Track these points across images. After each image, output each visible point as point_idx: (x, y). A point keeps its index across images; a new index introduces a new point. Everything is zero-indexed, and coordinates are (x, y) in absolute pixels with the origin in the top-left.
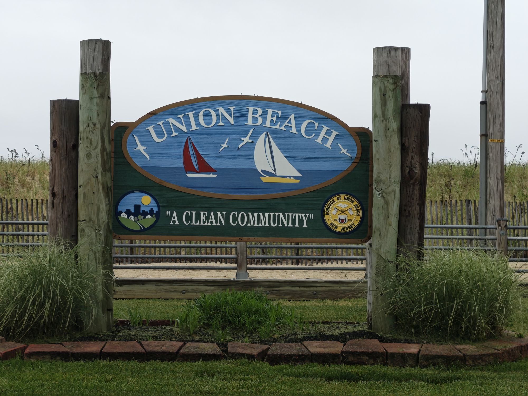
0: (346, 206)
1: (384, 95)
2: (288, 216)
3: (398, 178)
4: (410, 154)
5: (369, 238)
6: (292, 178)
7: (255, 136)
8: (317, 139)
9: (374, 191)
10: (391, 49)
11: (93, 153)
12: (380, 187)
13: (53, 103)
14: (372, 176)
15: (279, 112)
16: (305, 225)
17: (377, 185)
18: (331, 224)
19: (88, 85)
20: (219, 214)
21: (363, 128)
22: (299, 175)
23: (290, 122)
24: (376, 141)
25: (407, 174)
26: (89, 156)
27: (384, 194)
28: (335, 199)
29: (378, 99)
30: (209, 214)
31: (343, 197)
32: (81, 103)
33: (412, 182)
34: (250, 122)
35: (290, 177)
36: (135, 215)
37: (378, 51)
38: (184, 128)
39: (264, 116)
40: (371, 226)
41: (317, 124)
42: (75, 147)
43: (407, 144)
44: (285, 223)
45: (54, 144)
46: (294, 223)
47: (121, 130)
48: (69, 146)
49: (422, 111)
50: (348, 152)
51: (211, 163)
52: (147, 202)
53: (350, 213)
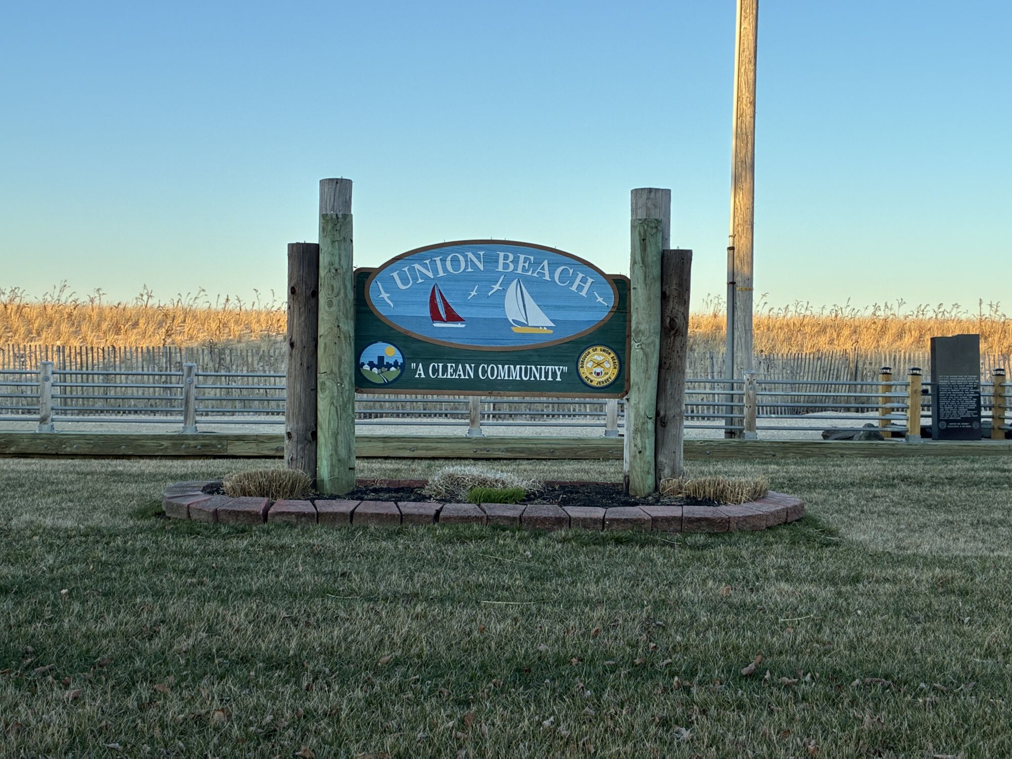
0: (602, 358)
1: (643, 240)
2: (541, 368)
3: (658, 329)
4: (671, 303)
5: (627, 393)
6: (545, 328)
7: (506, 283)
8: (571, 287)
9: (633, 342)
10: (650, 190)
11: (335, 301)
12: (639, 339)
13: (292, 247)
14: (630, 327)
15: (532, 258)
16: (559, 379)
17: (636, 336)
18: (586, 377)
19: (330, 227)
20: (467, 366)
21: (620, 275)
22: (553, 325)
23: (543, 268)
24: (634, 288)
25: (668, 325)
26: (330, 304)
27: (643, 346)
28: (590, 350)
29: (638, 243)
30: (457, 367)
31: (599, 348)
32: (321, 246)
33: (672, 333)
34: (500, 269)
35: (543, 327)
36: (378, 367)
37: (636, 193)
38: (431, 275)
39: (515, 261)
40: (629, 380)
41: (571, 271)
42: (315, 294)
43: (668, 292)
44: (538, 376)
45: (293, 291)
46: (546, 376)
47: (364, 276)
48: (309, 293)
49: (685, 257)
50: (605, 301)
51: (459, 311)
52: (391, 353)
53: (607, 366)
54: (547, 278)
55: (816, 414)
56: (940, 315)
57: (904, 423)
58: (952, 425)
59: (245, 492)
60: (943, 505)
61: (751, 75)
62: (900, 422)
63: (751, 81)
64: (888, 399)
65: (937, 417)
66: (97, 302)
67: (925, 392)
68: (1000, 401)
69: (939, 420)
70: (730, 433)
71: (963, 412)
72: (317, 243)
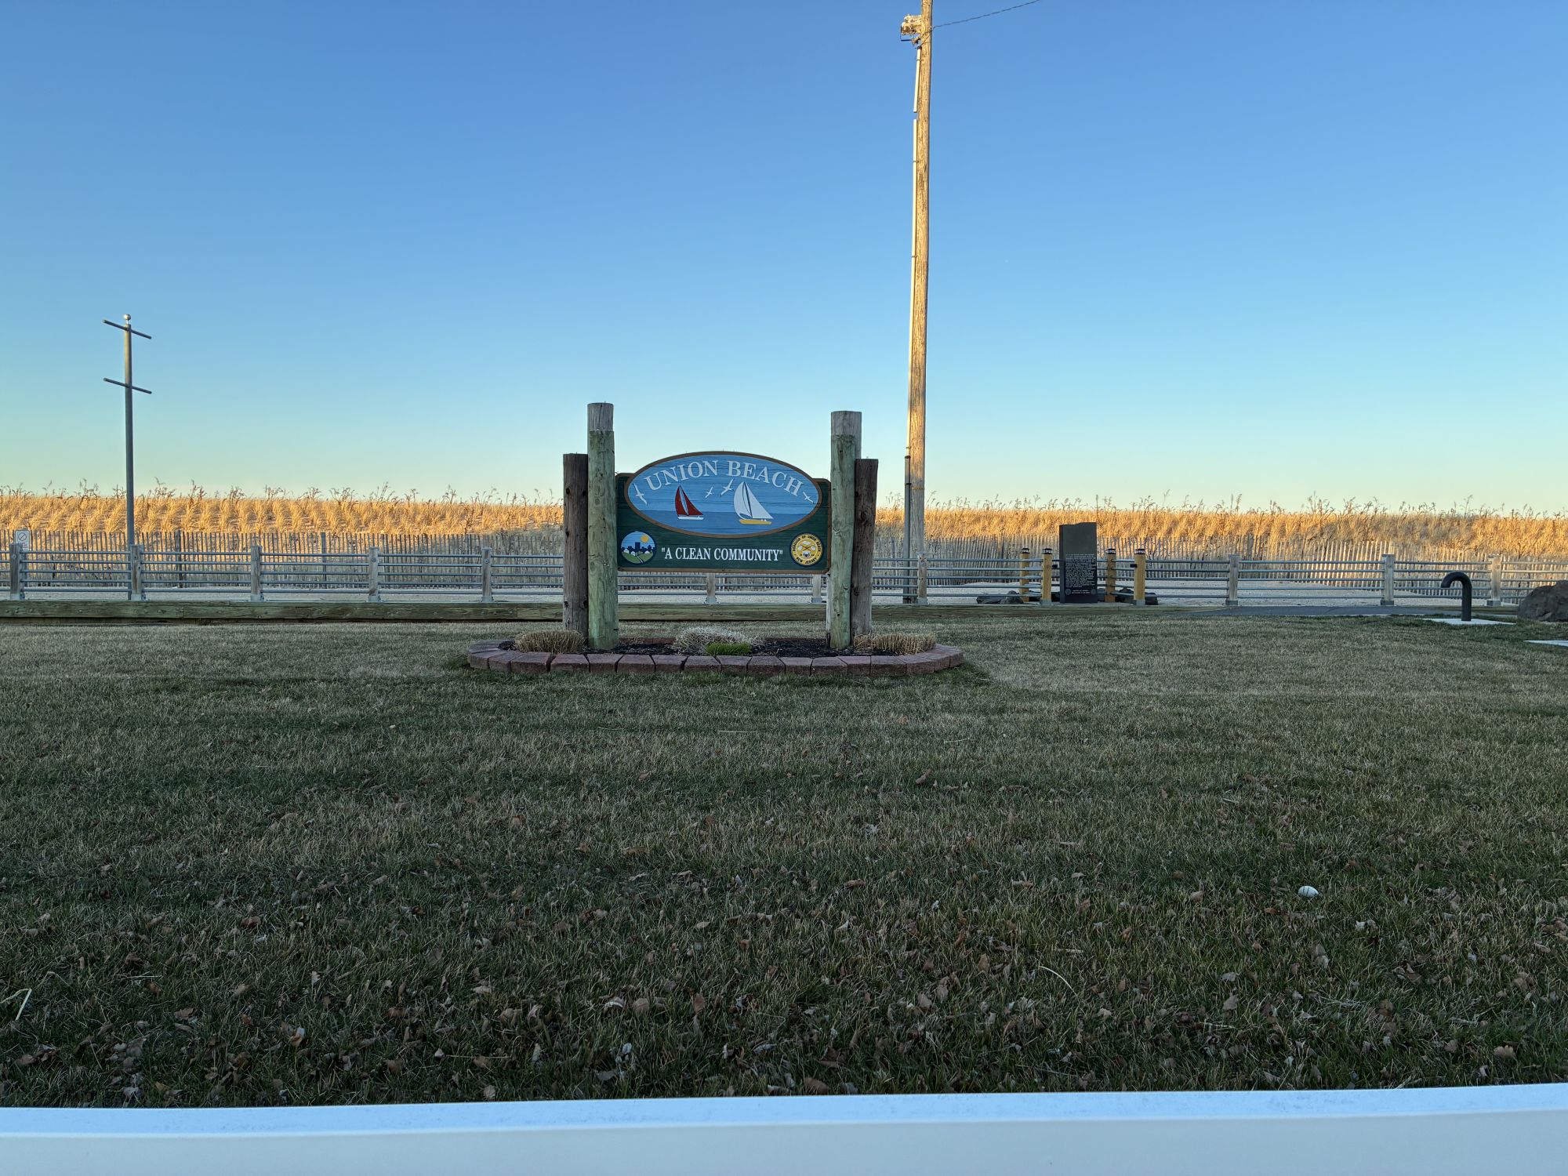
0: (810, 543)
1: (841, 452)
2: (762, 551)
3: (852, 521)
4: (862, 501)
5: (828, 570)
6: (765, 520)
7: (735, 485)
8: (785, 488)
9: (833, 531)
10: (846, 413)
11: (601, 499)
12: (838, 528)
13: (566, 457)
14: (831, 519)
15: (755, 465)
16: (776, 559)
17: (836, 526)
18: (797, 558)
19: (596, 441)
20: (705, 549)
21: (823, 479)
22: (771, 517)
23: (763, 474)
24: (834, 489)
25: (860, 517)
26: (597, 502)
27: (841, 534)
28: (800, 537)
29: (836, 454)
30: (697, 550)
31: (807, 535)
32: (589, 456)
33: (863, 523)
34: (730, 474)
35: (763, 519)
36: (635, 551)
37: (835, 415)
38: (676, 479)
39: (742, 468)
40: (830, 560)
41: (785, 476)
42: (585, 494)
43: (859, 493)
44: (760, 557)
45: (567, 491)
46: (767, 558)
47: (624, 480)
48: (580, 493)
49: (873, 465)
50: (811, 499)
51: (699, 507)
52: (646, 540)
53: (813, 549)
54: (767, 481)
55: (972, 584)
56: (1066, 508)
57: (1039, 590)
58: (1074, 592)
59: (532, 649)
60: (1067, 653)
61: (923, 322)
62: (1036, 589)
63: (923, 327)
64: (1026, 573)
65: (1064, 586)
66: (412, 500)
67: (1055, 567)
68: (1111, 573)
69: (1065, 588)
70: (907, 599)
71: (1084, 582)
72: (585, 452)
